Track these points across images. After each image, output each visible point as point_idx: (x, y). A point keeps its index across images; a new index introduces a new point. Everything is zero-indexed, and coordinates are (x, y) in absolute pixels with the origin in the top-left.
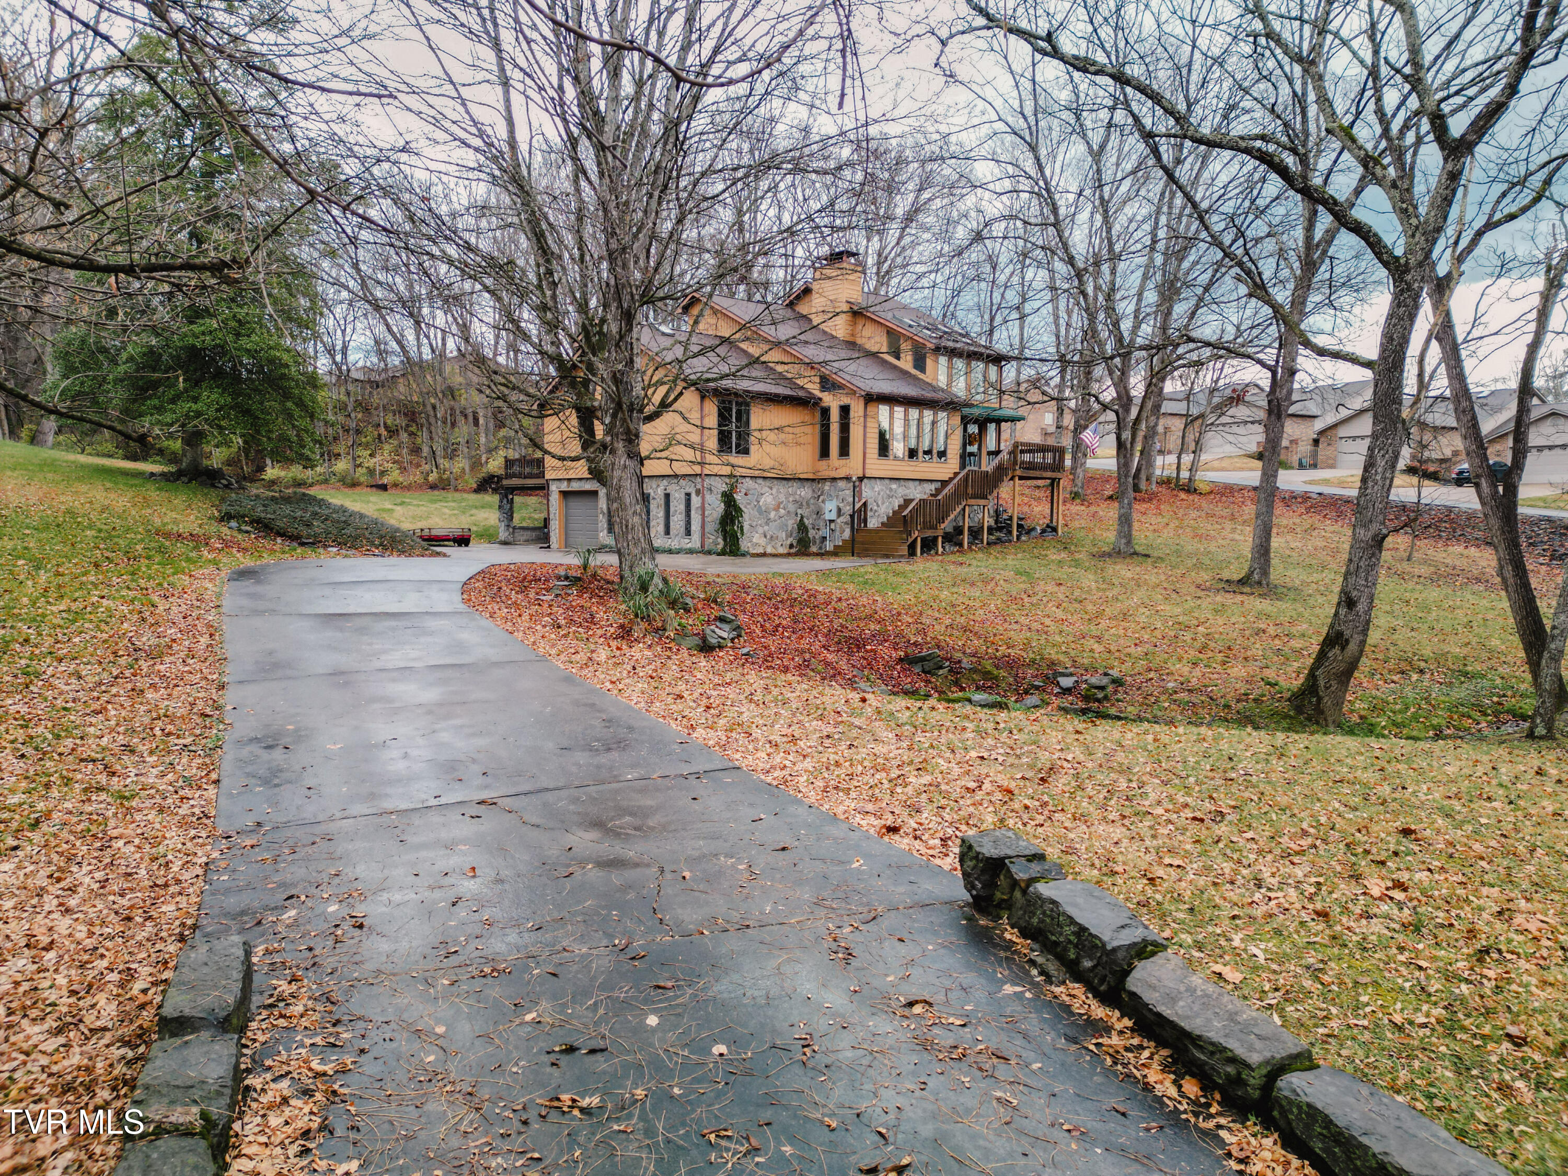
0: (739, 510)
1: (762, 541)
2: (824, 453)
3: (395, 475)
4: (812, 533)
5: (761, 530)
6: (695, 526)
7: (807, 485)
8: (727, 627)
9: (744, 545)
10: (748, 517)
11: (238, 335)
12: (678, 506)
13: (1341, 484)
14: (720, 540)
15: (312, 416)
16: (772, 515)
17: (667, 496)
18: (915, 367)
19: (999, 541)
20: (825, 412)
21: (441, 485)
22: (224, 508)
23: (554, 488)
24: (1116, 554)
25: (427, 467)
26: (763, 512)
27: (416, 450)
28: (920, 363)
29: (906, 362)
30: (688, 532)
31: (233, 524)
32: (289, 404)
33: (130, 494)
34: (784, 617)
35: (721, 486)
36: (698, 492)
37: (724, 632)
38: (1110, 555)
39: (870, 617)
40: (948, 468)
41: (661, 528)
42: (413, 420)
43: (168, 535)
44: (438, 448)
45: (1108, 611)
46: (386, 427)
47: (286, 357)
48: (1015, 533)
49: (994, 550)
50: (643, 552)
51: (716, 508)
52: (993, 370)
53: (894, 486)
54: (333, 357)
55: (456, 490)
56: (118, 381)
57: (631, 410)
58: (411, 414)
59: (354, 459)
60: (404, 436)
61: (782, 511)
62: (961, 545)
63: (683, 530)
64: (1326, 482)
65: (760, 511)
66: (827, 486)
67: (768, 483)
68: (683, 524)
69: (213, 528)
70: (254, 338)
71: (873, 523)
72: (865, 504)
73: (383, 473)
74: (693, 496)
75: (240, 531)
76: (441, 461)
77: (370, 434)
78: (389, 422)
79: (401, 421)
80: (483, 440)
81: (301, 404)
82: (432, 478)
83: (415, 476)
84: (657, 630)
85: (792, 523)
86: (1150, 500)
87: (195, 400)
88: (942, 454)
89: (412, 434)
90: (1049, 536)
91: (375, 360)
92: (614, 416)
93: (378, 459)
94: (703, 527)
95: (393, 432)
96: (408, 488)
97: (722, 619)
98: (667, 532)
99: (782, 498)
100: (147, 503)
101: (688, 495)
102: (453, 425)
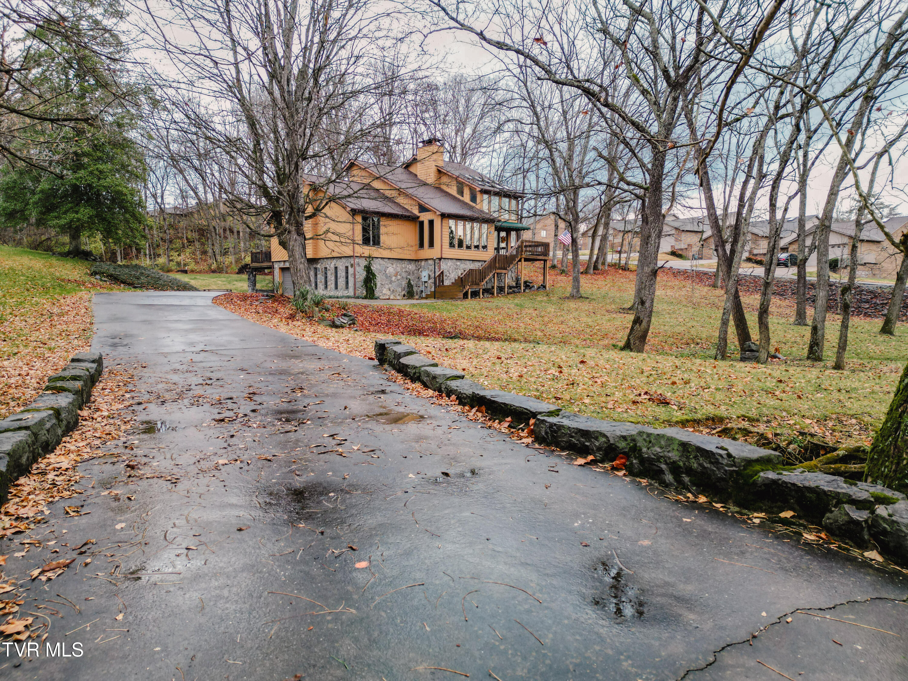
0: (374, 275)
1: (388, 293)
2: (421, 245)
3: (192, 266)
4: (415, 289)
5: (387, 287)
6: (351, 284)
7: (413, 263)
8: (347, 318)
9: (377, 293)
10: (379, 280)
11: (99, 179)
12: (342, 274)
13: (710, 267)
14: (365, 292)
15: (140, 223)
16: (394, 278)
17: (336, 268)
18: (471, 201)
19: (514, 292)
20: (422, 224)
21: (219, 270)
22: (93, 269)
23: (276, 266)
24: (572, 297)
25: (211, 261)
26: (388, 277)
27: (204, 253)
28: (473, 199)
29: (467, 198)
30: (347, 287)
31: (98, 277)
32: (127, 216)
33: (43, 262)
34: (384, 319)
35: (363, 263)
36: (352, 266)
37: (345, 320)
38: (568, 298)
39: (429, 321)
40: (489, 255)
41: (333, 286)
42: (203, 235)
43: (63, 280)
44: (217, 250)
45: (555, 321)
46: (187, 239)
47: (125, 190)
48: (523, 288)
49: (510, 296)
50: (305, 282)
51: (362, 274)
52: (514, 202)
53: (458, 263)
54: (156, 199)
55: (227, 273)
56: (35, 203)
57: (299, 211)
58: (202, 232)
59: (168, 256)
60: (197, 244)
61: (399, 277)
62: (493, 294)
63: (344, 286)
64: (702, 265)
65: (387, 277)
66: (423, 263)
67: (391, 261)
68: (344, 283)
69: (87, 278)
70: (108, 180)
71: (447, 283)
72: (442, 273)
73: (185, 265)
74: (350, 268)
75: (101, 280)
76: (218, 257)
77: (178, 244)
78: (189, 237)
79: (196, 235)
80: (242, 245)
81: (134, 216)
82: (214, 266)
83: (203, 266)
84: (309, 317)
85: (404, 283)
86: (603, 274)
87: (77, 212)
88: (485, 247)
89: (203, 244)
90: (542, 290)
91: (180, 201)
92: (290, 215)
93: (182, 257)
94: (355, 284)
95: (191, 242)
96: (200, 272)
97: (345, 315)
98: (336, 288)
99: (399, 269)
100: (51, 266)
101: (347, 268)
102: (226, 238)
